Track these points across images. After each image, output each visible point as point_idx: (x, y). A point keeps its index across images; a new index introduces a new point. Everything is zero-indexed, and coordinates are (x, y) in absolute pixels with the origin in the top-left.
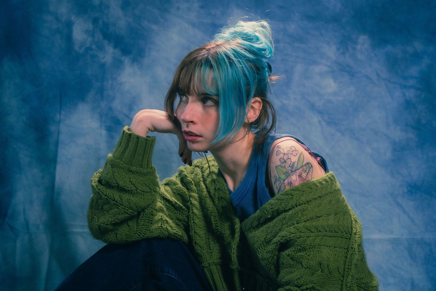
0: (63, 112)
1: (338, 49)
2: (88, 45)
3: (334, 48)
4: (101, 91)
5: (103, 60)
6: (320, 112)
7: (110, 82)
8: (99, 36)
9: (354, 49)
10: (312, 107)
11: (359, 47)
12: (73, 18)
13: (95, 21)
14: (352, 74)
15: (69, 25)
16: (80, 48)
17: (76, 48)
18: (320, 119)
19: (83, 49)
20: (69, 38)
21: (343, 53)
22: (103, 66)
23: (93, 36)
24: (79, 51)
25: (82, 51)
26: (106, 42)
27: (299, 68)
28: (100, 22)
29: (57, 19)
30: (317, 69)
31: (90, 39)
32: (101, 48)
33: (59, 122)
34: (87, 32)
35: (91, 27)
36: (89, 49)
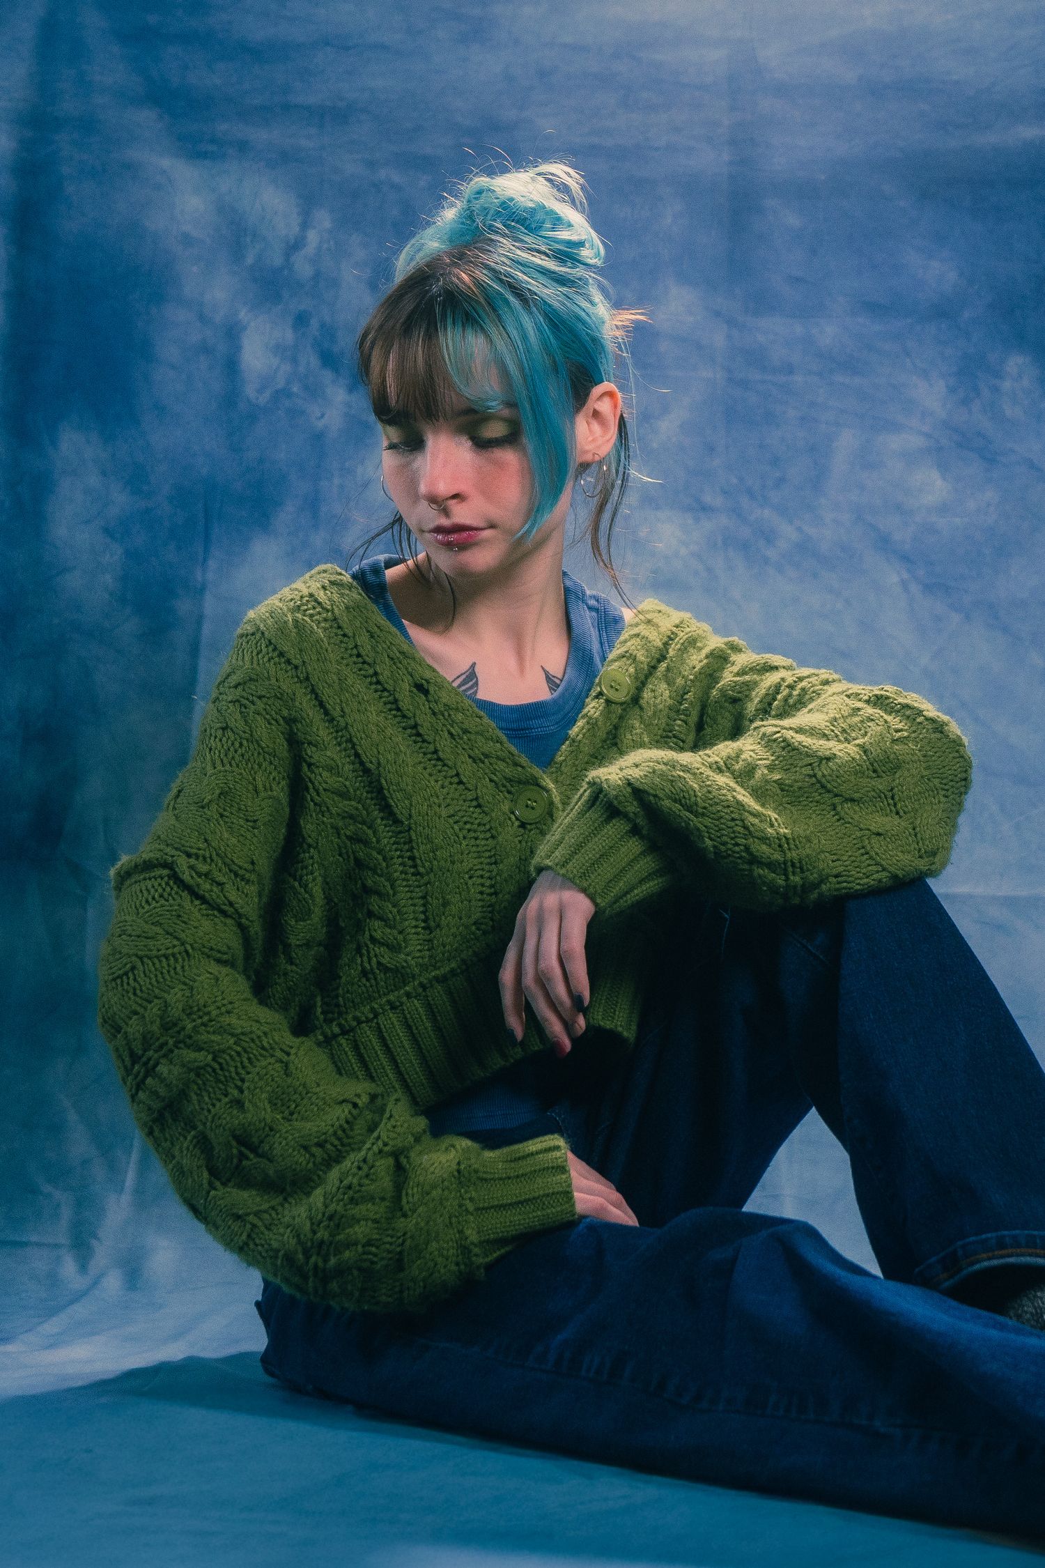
0: (212, 564)
1: (952, 390)
2: (281, 383)
3: (940, 386)
4: (313, 504)
5: (320, 424)
6: (906, 559)
7: (336, 481)
8: (311, 360)
9: (996, 390)
10: (884, 543)
11: (1007, 385)
12: (243, 314)
13: (301, 320)
14: (989, 457)
15: (233, 333)
16: (260, 391)
17: (250, 391)
18: (906, 576)
19: (267, 394)
20: (232, 366)
21: (965, 402)
22: (318, 438)
23: (295, 361)
24: (257, 399)
25: (264, 399)
26: (327, 375)
27: (847, 441)
28: (314, 323)
29: (202, 318)
30: (895, 442)
31: (286, 368)
32: (314, 391)
33: (203, 589)
34: (279, 349)
35: (289, 336)
36: (285, 393)
